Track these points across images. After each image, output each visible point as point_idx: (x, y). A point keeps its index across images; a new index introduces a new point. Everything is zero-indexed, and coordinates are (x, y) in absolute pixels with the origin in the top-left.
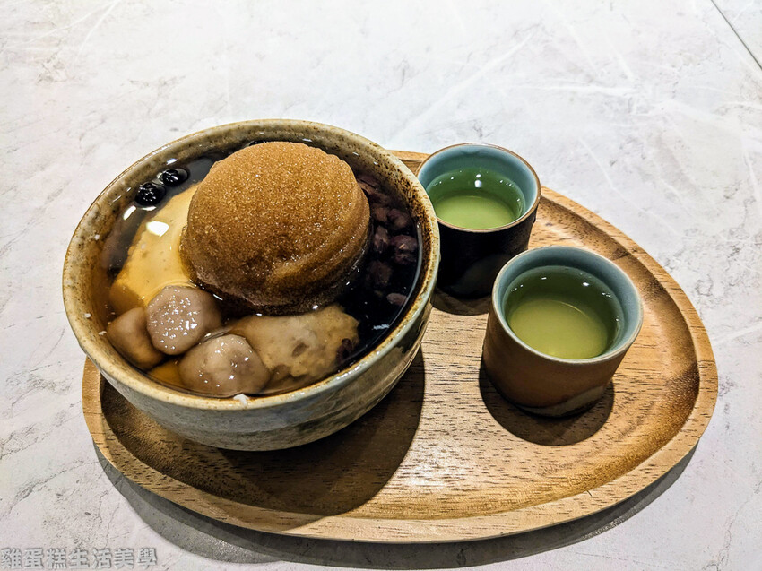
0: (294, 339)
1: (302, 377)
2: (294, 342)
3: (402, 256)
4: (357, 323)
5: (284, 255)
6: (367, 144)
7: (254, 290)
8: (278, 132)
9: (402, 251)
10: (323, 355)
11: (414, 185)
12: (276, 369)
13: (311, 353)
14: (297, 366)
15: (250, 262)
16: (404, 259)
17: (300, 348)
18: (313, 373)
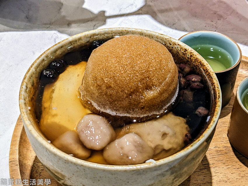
0: (160, 131)
1: (170, 150)
2: (160, 133)
3: (196, 84)
4: (185, 120)
5: (148, 87)
6: (157, 34)
7: (133, 109)
8: (106, 35)
9: (194, 82)
10: (176, 138)
11: (189, 50)
12: (156, 148)
13: (171, 137)
14: (166, 144)
15: (131, 94)
16: (197, 85)
17: (164, 135)
18: (175, 146)
